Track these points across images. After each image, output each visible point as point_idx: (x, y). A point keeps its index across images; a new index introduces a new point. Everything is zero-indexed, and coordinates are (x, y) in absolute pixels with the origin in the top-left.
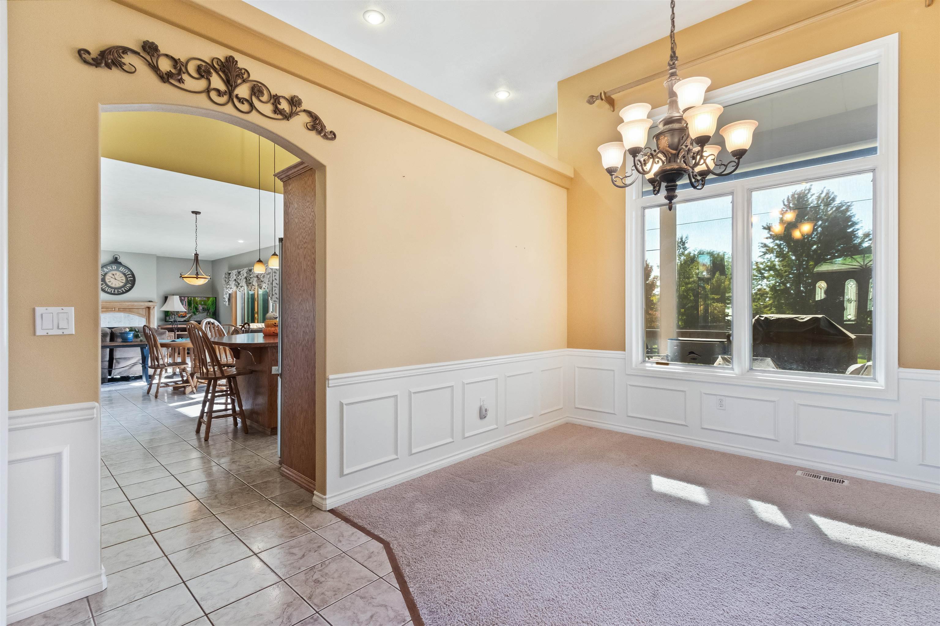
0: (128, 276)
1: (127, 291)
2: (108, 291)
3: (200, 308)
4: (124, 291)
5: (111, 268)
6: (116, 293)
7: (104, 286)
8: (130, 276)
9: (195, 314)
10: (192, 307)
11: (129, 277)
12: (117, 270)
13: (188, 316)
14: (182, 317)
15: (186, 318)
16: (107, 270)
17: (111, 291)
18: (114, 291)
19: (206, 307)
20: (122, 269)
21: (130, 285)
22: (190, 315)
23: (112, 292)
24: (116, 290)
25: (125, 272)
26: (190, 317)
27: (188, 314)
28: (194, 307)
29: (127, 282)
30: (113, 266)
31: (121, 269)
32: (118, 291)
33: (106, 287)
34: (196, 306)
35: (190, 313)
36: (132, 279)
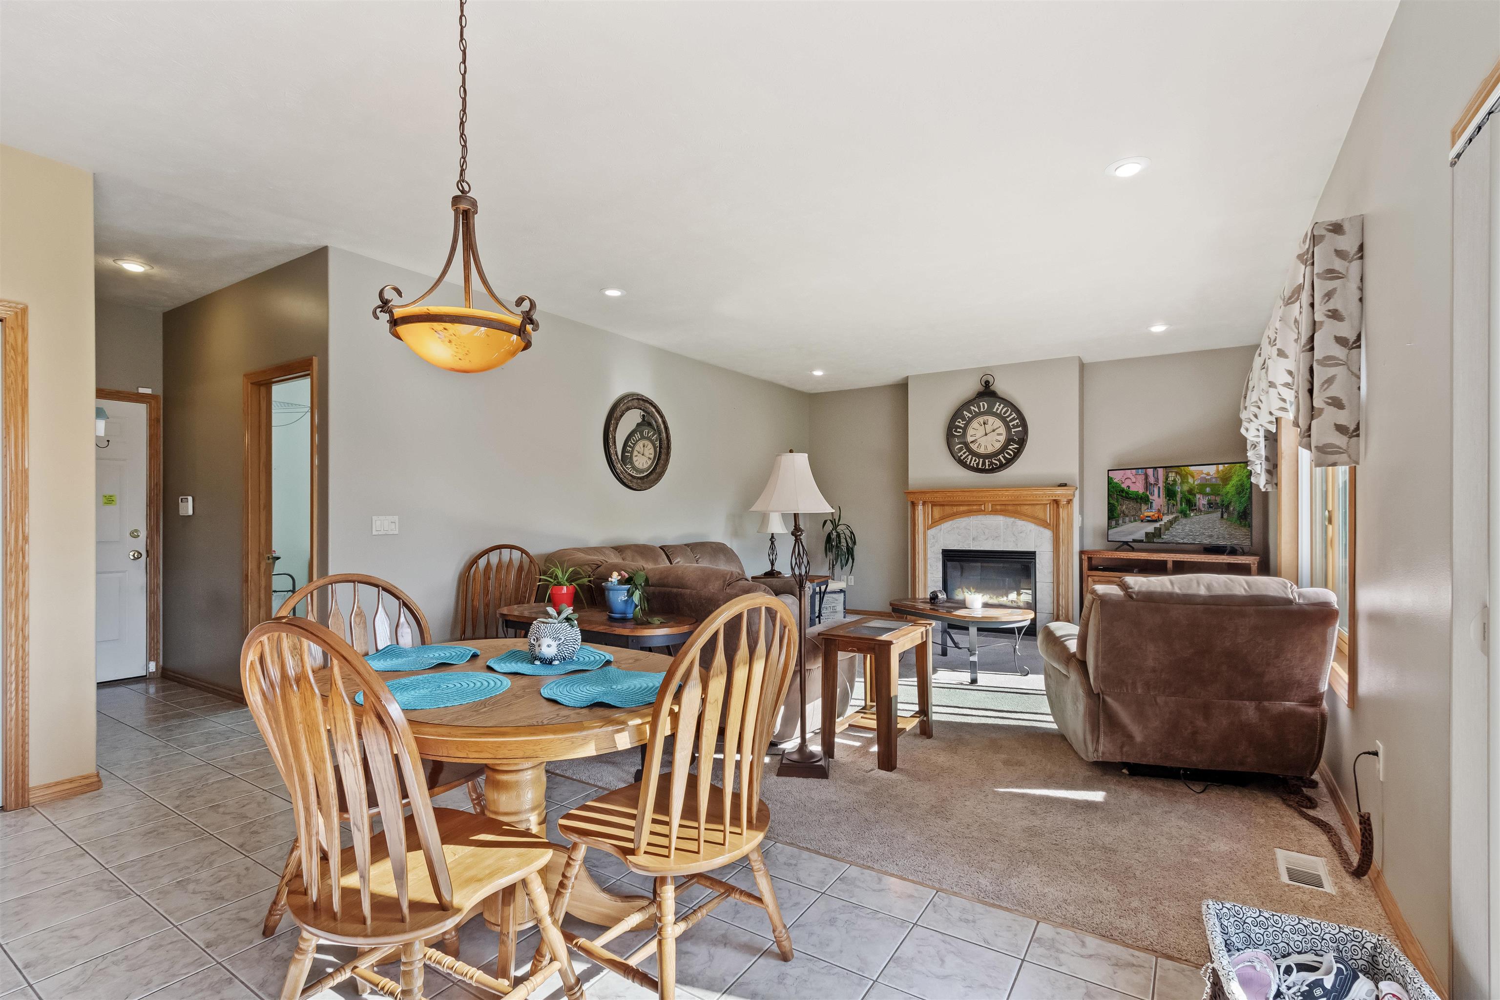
0: (1011, 424)
1: (1010, 462)
2: (972, 465)
3: (1202, 501)
4: (1004, 462)
5: (977, 410)
6: (987, 467)
7: (964, 453)
8: (1015, 422)
9: (1185, 516)
10: (1178, 499)
11: (1015, 427)
12: (989, 412)
13: (1166, 519)
14: (1149, 521)
15: (1162, 523)
16: (971, 416)
17: (978, 464)
18: (984, 464)
19: (1218, 500)
20: (998, 407)
21: (1016, 446)
22: (1171, 517)
23: (980, 467)
24: (987, 461)
25: (1005, 413)
26: (1171, 523)
27: (1168, 514)
28: (1184, 500)
29: (1009, 441)
30: (981, 404)
31: (998, 409)
32: (991, 463)
33: (968, 456)
34: (1191, 497)
35: (1172, 513)
36: (1020, 429)
